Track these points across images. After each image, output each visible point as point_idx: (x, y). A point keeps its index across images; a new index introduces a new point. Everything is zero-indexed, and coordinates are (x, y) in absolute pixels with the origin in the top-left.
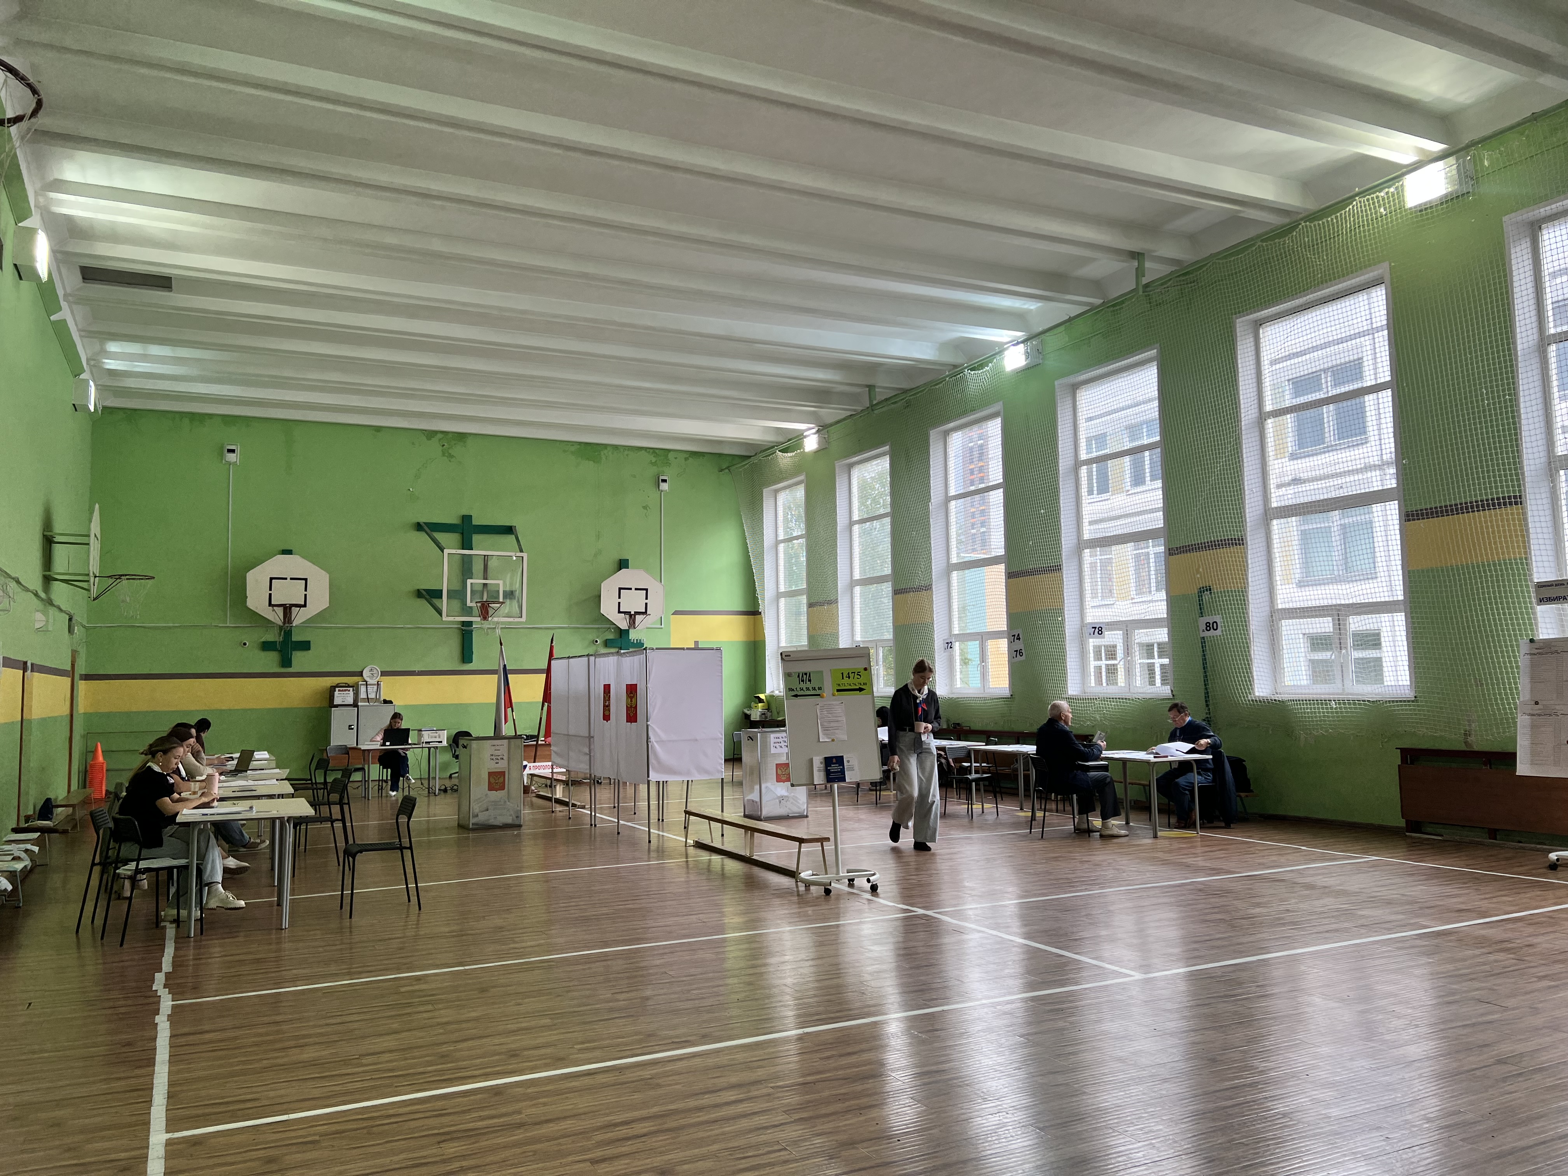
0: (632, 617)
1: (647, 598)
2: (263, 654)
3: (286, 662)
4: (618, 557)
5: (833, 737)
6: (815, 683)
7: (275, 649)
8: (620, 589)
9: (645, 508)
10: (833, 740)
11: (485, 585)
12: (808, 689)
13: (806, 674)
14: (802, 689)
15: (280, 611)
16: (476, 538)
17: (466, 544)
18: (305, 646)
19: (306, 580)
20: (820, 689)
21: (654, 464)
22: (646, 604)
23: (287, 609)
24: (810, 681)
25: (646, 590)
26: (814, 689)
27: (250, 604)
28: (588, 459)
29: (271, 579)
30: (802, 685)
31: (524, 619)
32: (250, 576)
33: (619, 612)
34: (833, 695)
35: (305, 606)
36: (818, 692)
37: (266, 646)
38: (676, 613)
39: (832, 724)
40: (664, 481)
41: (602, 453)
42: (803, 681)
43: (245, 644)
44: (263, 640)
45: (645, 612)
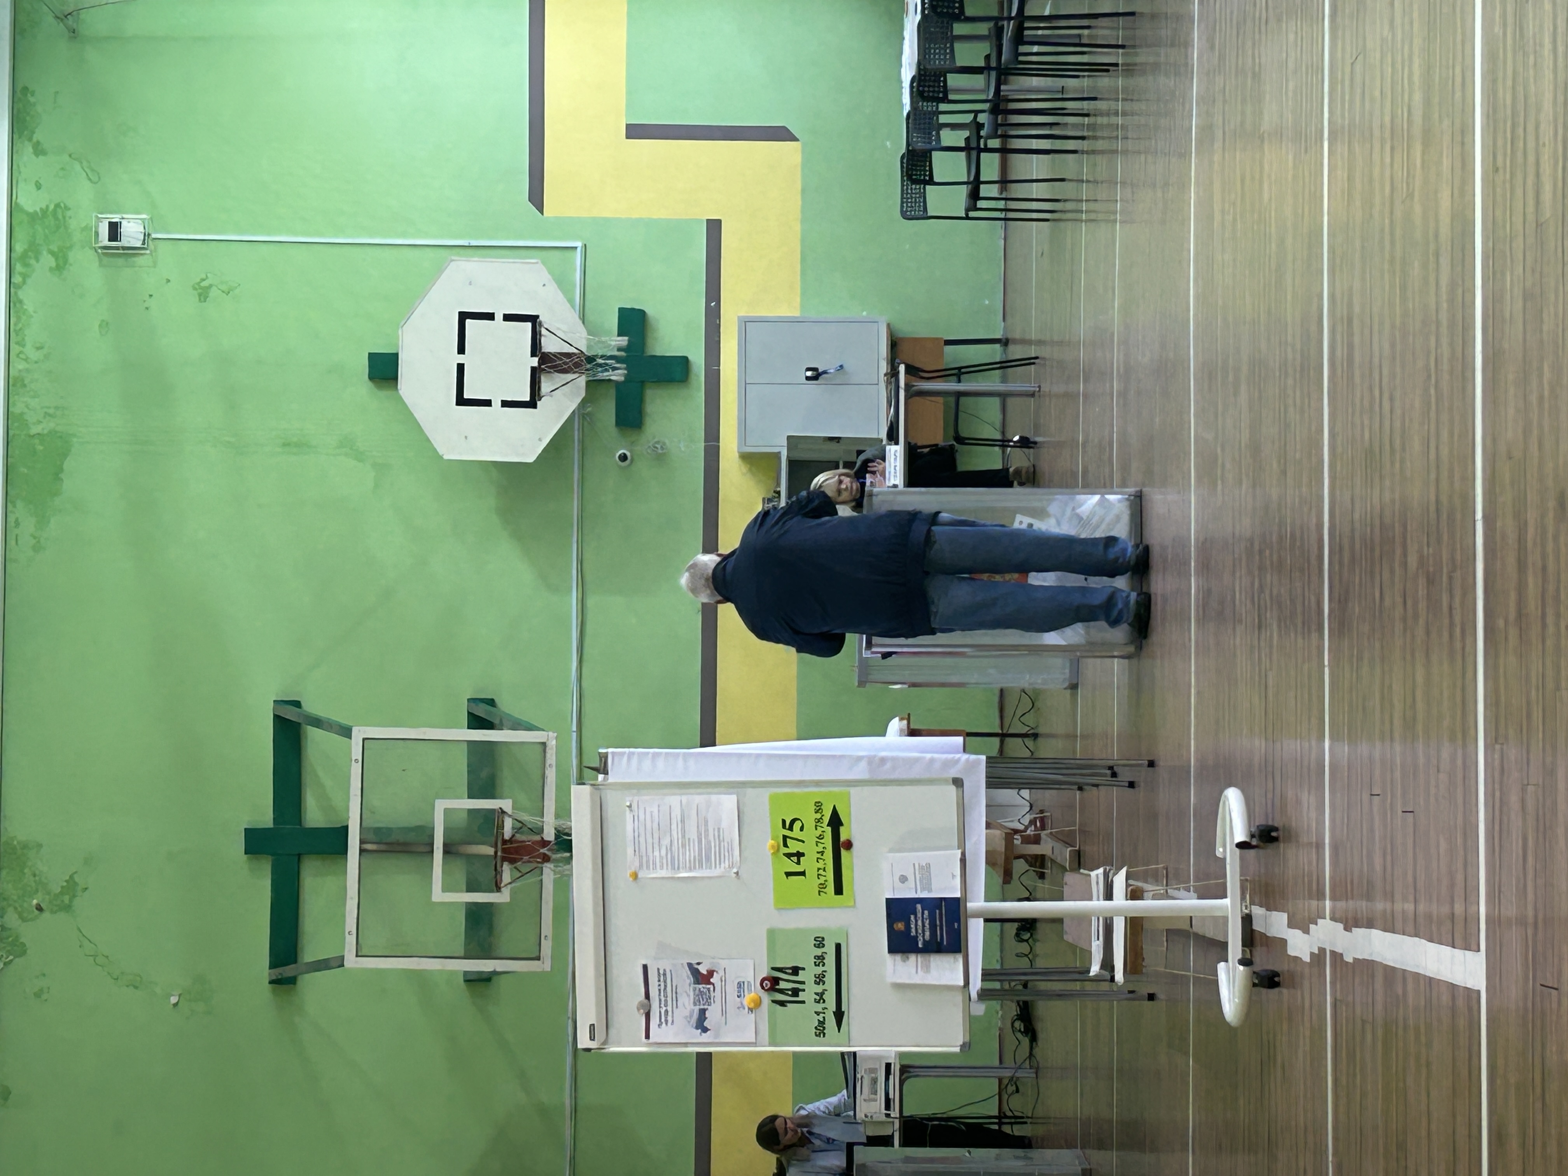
0: (546, 363)
1: (490, 316)
4: (361, 386)
6: (805, 958)
8: (461, 401)
9: (203, 294)
11: (449, 849)
12: (820, 979)
13: (776, 980)
14: (820, 997)
17: (332, 841)
20: (820, 942)
21: (61, 264)
22: (508, 318)
24: (795, 970)
25: (463, 317)
26: (820, 960)
28: (57, 474)
30: (809, 994)
33: (532, 404)
36: (830, 950)
38: (537, 197)
40: (114, 230)
41: (34, 430)
42: (796, 992)
45: (533, 319)
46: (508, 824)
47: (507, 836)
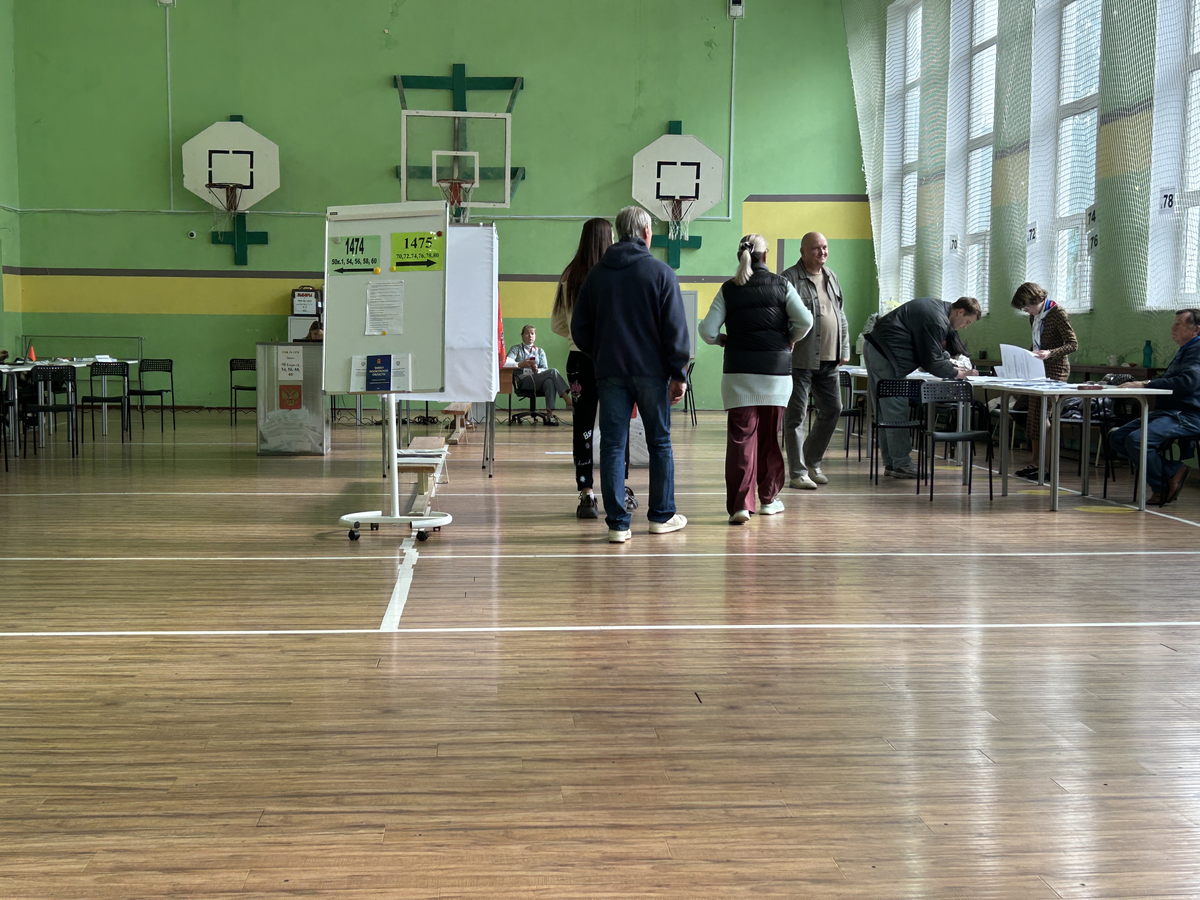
0: (677, 203)
1: (698, 177)
2: (214, 248)
3: (241, 258)
4: (667, 117)
5: (384, 329)
6: (368, 254)
7: (225, 243)
8: (660, 164)
9: (709, 44)
10: (384, 334)
11: (456, 158)
12: (358, 261)
13: (357, 240)
14: (349, 262)
15: (222, 194)
16: (471, 96)
17: (459, 105)
18: (262, 238)
19: (251, 153)
20: (374, 261)
22: (697, 185)
23: (231, 190)
25: (698, 165)
26: (366, 261)
27: (188, 184)
29: (211, 152)
30: (351, 256)
31: (507, 205)
32: (187, 148)
33: (658, 196)
34: (391, 270)
35: (251, 187)
36: (371, 266)
37: (216, 238)
38: (752, 198)
39: (387, 312)
42: (352, 250)
43: (192, 235)
44: (213, 229)
45: (697, 197)
46: (468, 186)
47: (462, 185)
